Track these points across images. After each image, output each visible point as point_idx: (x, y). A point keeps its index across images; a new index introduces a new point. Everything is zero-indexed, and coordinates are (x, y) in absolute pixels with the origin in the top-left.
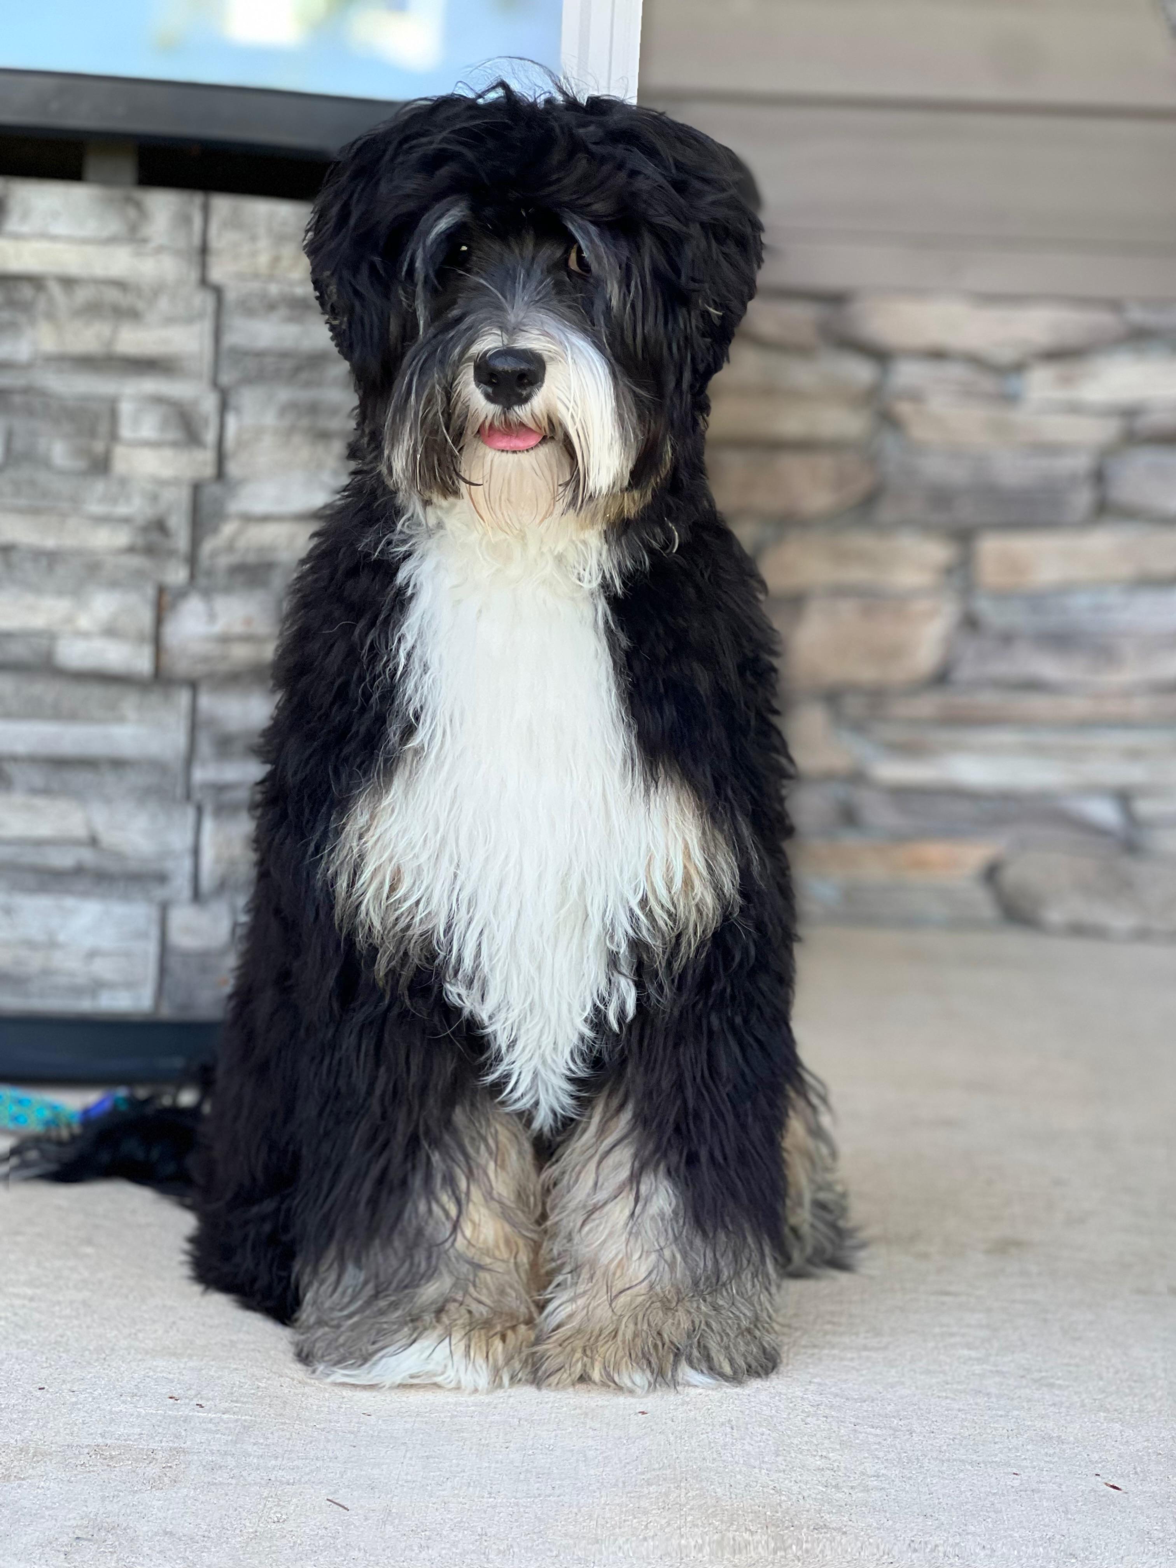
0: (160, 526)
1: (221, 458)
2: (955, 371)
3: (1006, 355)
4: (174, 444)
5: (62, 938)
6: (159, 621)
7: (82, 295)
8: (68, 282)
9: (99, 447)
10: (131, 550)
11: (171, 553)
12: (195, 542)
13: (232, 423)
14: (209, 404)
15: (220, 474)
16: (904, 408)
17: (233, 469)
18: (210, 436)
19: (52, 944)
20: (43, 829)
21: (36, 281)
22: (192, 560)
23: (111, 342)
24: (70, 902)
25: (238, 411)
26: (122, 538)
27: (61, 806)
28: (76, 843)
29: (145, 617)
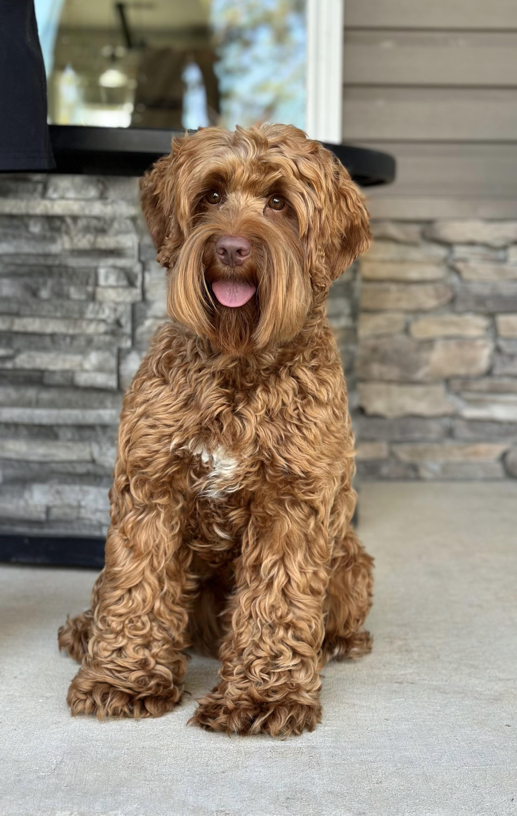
0: (118, 323)
1: (144, 292)
2: (478, 250)
3: (499, 243)
4: (124, 287)
5: (83, 503)
6: (119, 364)
7: (81, 223)
8: (75, 218)
9: (90, 289)
10: (106, 333)
11: (124, 334)
12: (134, 329)
13: (147, 276)
14: (137, 268)
15: (144, 299)
16: (460, 266)
17: (149, 296)
18: (139, 283)
19: (79, 506)
20: (74, 457)
21: (61, 218)
22: (133, 337)
23: (94, 243)
24: (85, 488)
25: (149, 270)
26: (102, 328)
27: (80, 446)
28: (87, 462)
29: (113, 363)
